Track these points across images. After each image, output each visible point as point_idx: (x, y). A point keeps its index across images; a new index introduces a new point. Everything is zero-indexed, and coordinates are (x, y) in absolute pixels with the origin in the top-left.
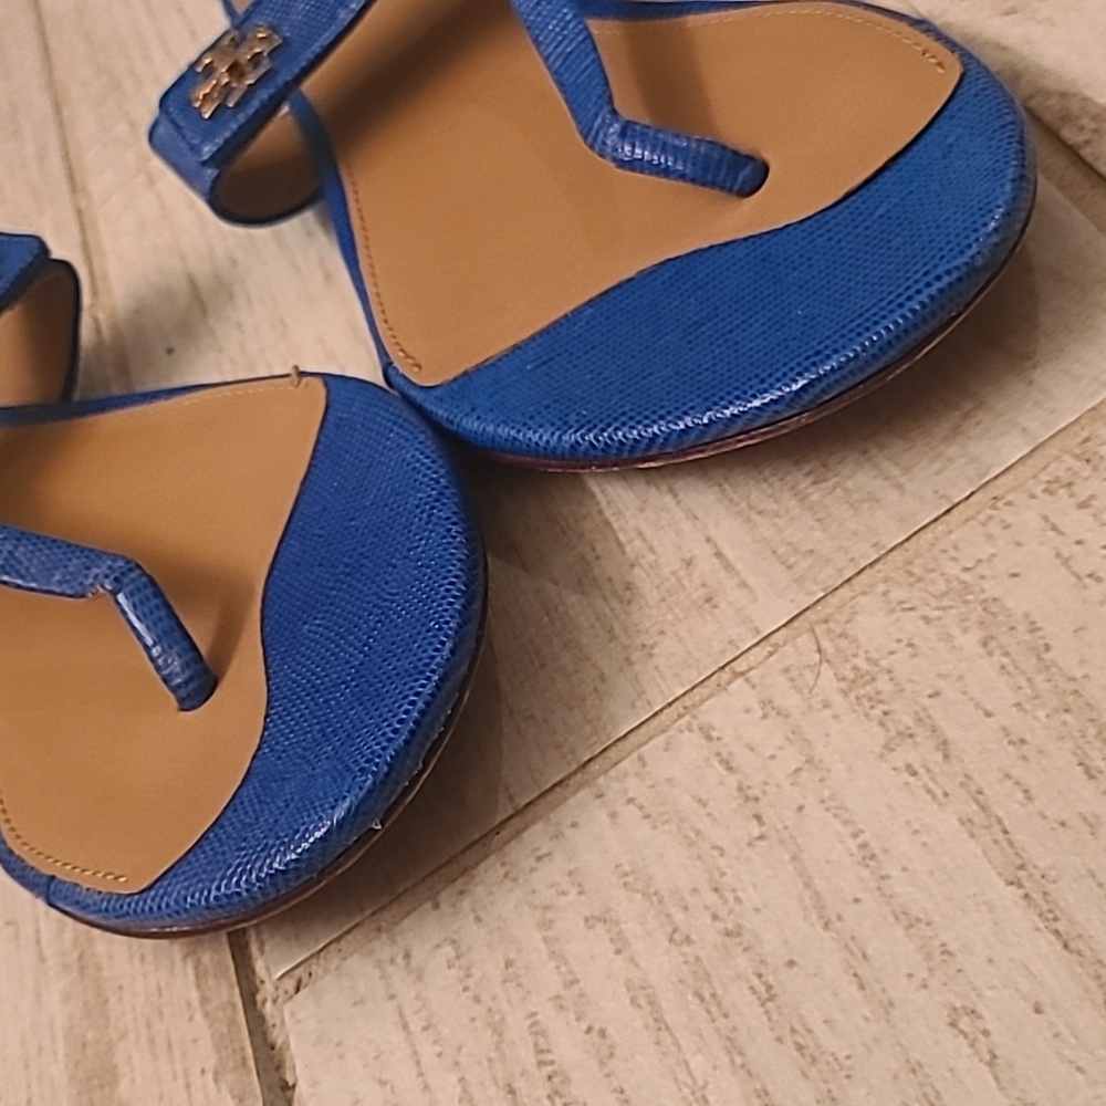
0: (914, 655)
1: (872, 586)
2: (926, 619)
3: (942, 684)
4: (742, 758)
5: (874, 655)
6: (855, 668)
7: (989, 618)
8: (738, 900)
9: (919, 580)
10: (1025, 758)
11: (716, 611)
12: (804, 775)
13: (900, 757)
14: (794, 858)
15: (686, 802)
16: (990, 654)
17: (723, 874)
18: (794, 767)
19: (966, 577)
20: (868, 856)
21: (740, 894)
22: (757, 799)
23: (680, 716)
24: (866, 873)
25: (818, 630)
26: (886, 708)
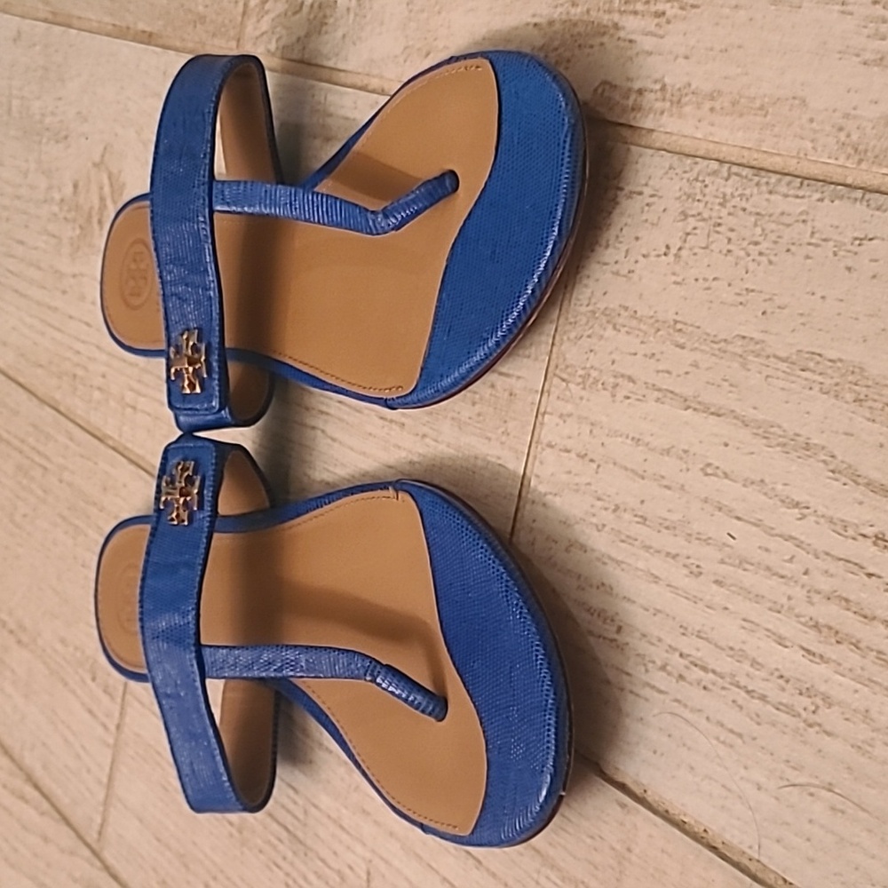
0: (595, 354)
1: (562, 339)
2: (589, 336)
3: (613, 356)
4: (569, 444)
5: (583, 366)
6: (580, 376)
7: (609, 318)
8: (609, 496)
9: (575, 323)
10: (658, 360)
11: (518, 396)
12: (594, 431)
13: (620, 396)
14: (615, 464)
15: (564, 477)
16: (619, 331)
17: (596, 492)
18: (588, 432)
19: (590, 308)
20: (637, 441)
21: (608, 493)
22: (586, 455)
23: (537, 447)
24: (641, 448)
25: (558, 372)
26: (601, 382)
